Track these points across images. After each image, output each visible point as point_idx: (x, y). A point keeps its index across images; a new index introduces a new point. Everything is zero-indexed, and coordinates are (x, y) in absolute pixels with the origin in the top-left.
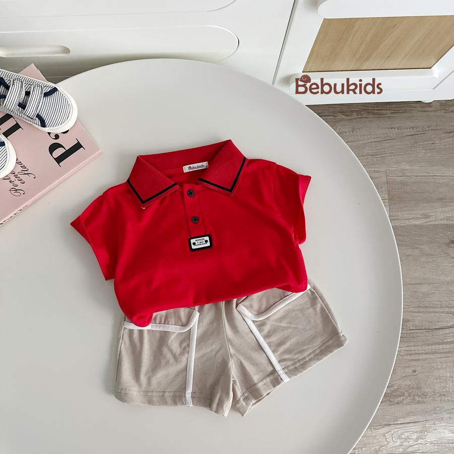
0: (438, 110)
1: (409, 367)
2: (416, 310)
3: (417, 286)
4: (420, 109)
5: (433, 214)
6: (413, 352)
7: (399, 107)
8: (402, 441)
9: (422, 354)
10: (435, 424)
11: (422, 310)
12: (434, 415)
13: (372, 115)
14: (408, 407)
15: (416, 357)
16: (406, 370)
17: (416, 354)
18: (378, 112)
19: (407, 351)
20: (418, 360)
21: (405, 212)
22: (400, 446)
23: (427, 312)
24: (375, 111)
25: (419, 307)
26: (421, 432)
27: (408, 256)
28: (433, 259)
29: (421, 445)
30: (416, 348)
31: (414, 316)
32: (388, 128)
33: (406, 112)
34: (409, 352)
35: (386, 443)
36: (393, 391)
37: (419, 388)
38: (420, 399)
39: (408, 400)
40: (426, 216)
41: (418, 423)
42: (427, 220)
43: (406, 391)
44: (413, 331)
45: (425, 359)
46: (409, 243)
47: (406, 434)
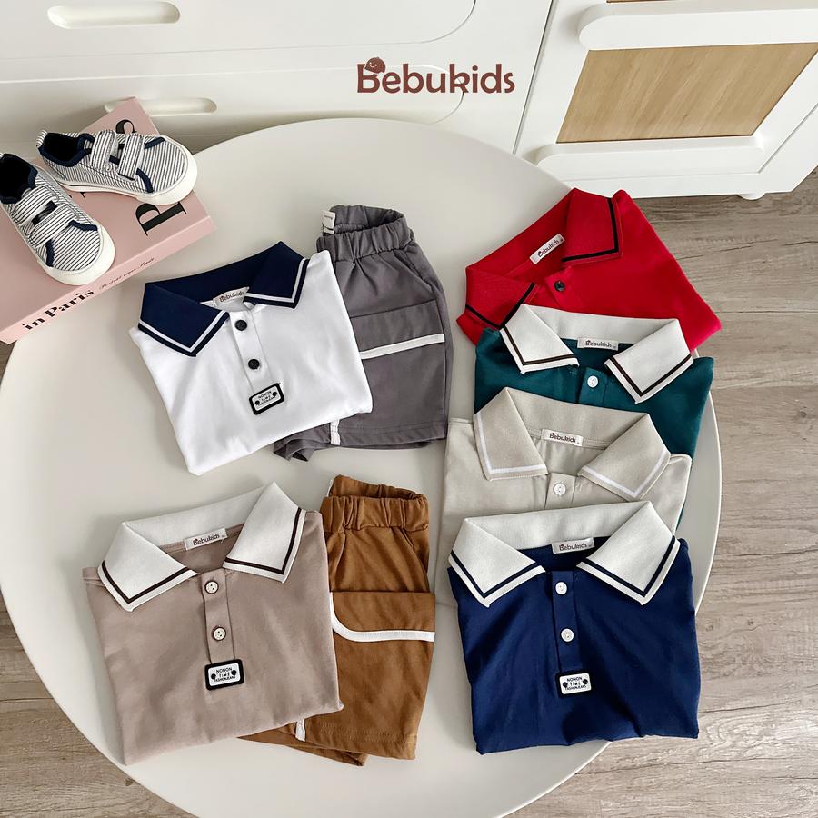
0: (770, 212)
1: (742, 615)
2: (750, 523)
3: (748, 485)
4: (742, 210)
5: (770, 371)
6: (747, 591)
7: (708, 208)
8: (734, 738)
9: (761, 594)
10: (788, 711)
11: (758, 523)
12: (787, 697)
13: (667, 219)
14: (743, 681)
15: (753, 599)
16: (736, 621)
17: (751, 594)
18: (674, 214)
19: (737, 589)
20: (756, 604)
21: (724, 369)
22: (732, 747)
23: (766, 527)
24: (670, 214)
25: (754, 518)
26: (765, 724)
27: (732, 436)
28: (773, 442)
29: (766, 746)
30: (752, 585)
31: (745, 534)
32: (693, 239)
33: (719, 214)
34: (740, 592)
35: (709, 743)
36: (716, 656)
37: (759, 651)
38: (762, 669)
39: (742, 671)
40: (759, 375)
41: (761, 710)
42: (760, 380)
43: (738, 655)
44: (745, 558)
45: (767, 603)
46: (732, 417)
47: (741, 728)
